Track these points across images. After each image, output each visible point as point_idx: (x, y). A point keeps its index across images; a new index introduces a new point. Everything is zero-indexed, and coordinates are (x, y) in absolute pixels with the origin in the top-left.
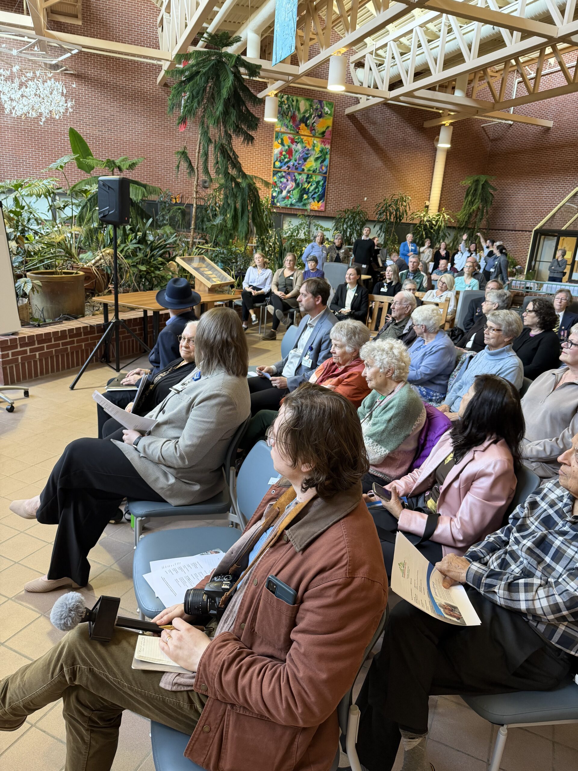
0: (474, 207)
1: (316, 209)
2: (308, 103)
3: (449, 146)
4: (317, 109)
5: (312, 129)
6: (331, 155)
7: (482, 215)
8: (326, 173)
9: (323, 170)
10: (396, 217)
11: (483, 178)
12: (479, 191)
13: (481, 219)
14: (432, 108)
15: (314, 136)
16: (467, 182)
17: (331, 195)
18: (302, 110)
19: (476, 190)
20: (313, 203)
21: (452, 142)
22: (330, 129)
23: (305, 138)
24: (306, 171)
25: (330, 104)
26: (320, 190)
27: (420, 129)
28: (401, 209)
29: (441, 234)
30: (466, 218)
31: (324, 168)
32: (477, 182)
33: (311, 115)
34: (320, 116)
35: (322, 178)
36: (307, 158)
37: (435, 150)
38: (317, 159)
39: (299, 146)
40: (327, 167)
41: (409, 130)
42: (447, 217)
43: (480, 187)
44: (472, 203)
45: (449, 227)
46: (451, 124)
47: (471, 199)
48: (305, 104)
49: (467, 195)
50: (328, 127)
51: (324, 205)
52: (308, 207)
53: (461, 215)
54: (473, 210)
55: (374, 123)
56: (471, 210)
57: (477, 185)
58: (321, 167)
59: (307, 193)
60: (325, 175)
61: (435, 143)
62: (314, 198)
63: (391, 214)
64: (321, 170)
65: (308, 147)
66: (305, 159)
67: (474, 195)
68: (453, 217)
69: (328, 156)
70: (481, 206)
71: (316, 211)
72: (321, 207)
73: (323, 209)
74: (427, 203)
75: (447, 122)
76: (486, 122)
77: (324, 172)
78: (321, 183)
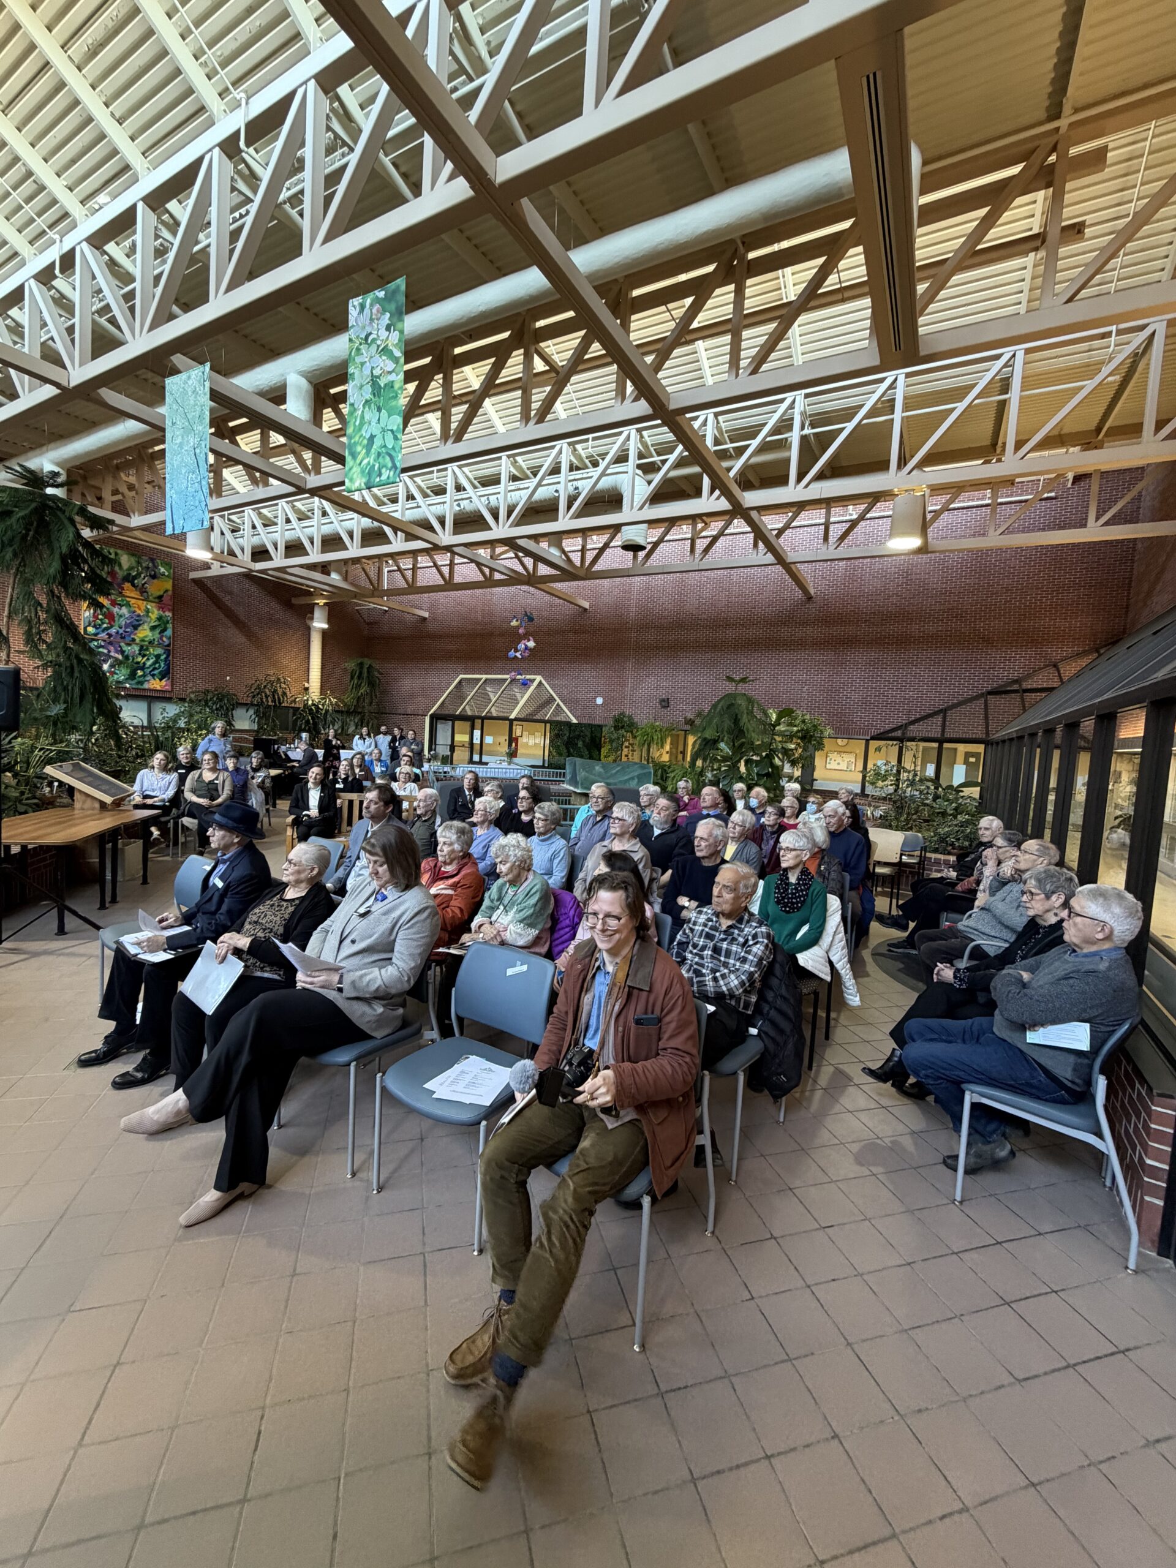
0: (362, 691)
1: (158, 688)
2: (133, 560)
3: (326, 626)
4: (148, 568)
5: (143, 591)
6: (173, 624)
7: (371, 699)
8: (169, 645)
9: (163, 641)
10: (274, 701)
11: (367, 662)
12: (365, 675)
13: (371, 703)
14: (302, 584)
15: (147, 600)
16: (350, 665)
17: (178, 672)
18: (125, 565)
19: (361, 673)
20: (152, 681)
21: (329, 622)
22: (170, 593)
23: (133, 601)
24: (138, 641)
25: (167, 565)
26: (162, 665)
27: (288, 605)
28: (280, 692)
29: (329, 719)
30: (355, 703)
31: (165, 639)
32: (361, 665)
33: (139, 575)
34: (154, 577)
35: (163, 651)
36: (139, 625)
37: (308, 629)
38: (153, 628)
39: (124, 610)
40: (170, 638)
41: (275, 605)
42: (334, 701)
43: (365, 670)
44: (359, 686)
45: (337, 712)
46: (325, 604)
47: (357, 683)
48: (129, 560)
49: (352, 678)
50: (167, 591)
51: (170, 684)
52: (146, 686)
53: (348, 699)
54: (361, 694)
55: (231, 593)
56: (359, 694)
57: (361, 668)
58: (161, 639)
59: (143, 668)
60: (168, 648)
61: (308, 622)
62: (153, 676)
63: (267, 697)
64: (161, 641)
65: (139, 612)
66: (136, 627)
67: (359, 677)
68: (339, 699)
69: (170, 626)
70: (368, 690)
71: (157, 691)
72: (165, 686)
73: (168, 688)
74: (306, 685)
75: (321, 602)
76: (360, 605)
77: (166, 644)
78: (163, 657)
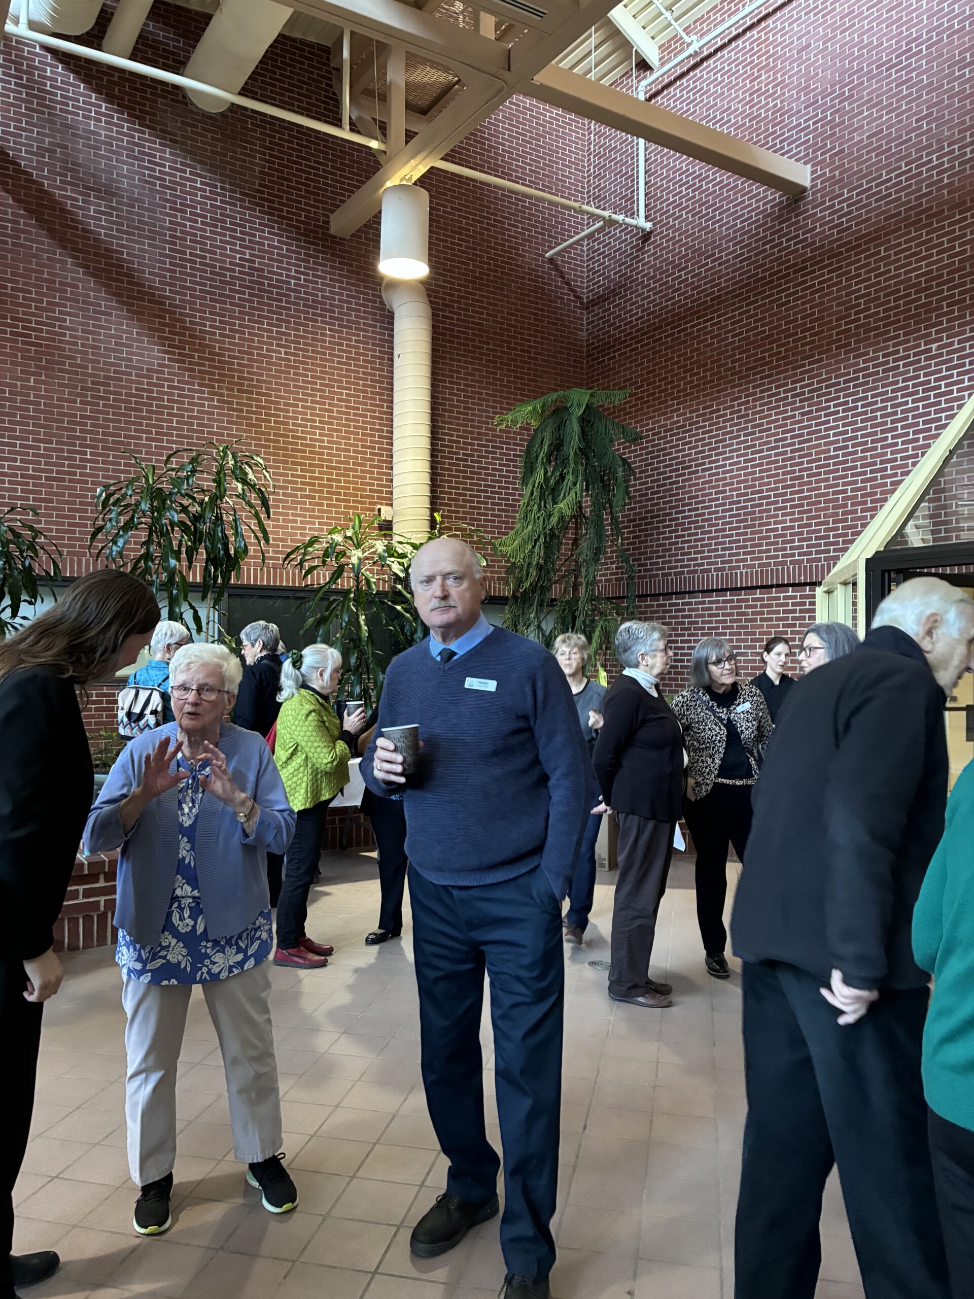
0: (564, 506)
3: (425, 265)
7: (600, 536)
13: (598, 552)
27: (318, 239)
32: (559, 412)
44: (551, 492)
47: (547, 479)
53: (519, 545)
54: (562, 518)
56: (554, 520)
57: (561, 426)
70: (587, 501)
74: (386, 513)
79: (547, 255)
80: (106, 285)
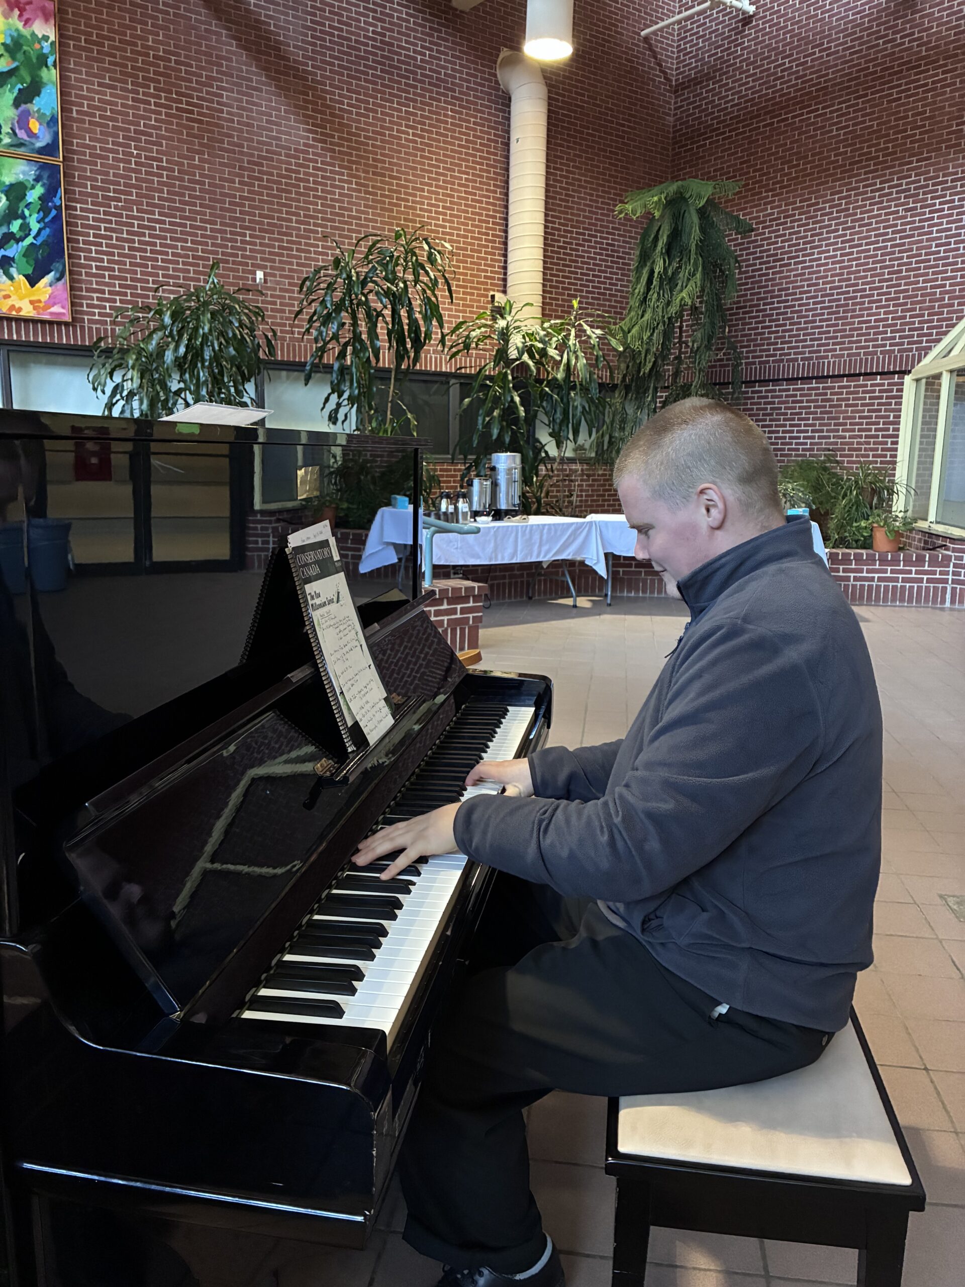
0: (681, 299)
1: (27, 311)
3: (564, 49)
6: (62, 67)
8: (50, 149)
9: (31, 134)
10: (397, 336)
11: (699, 192)
13: (711, 340)
16: (644, 205)
26: (35, 226)
31: (34, 125)
35: (33, 173)
40: (53, 121)
42: (590, 334)
45: (603, 375)
51: (65, 295)
54: (679, 309)
58: (23, 121)
60: (49, 160)
64: (22, 134)
69: (50, 75)
71: (27, 321)
72: (52, 301)
73: (62, 311)
74: (500, 299)
76: (655, 17)
77: (39, 144)
78: (34, 194)
79: (643, 33)
80: (258, 60)
